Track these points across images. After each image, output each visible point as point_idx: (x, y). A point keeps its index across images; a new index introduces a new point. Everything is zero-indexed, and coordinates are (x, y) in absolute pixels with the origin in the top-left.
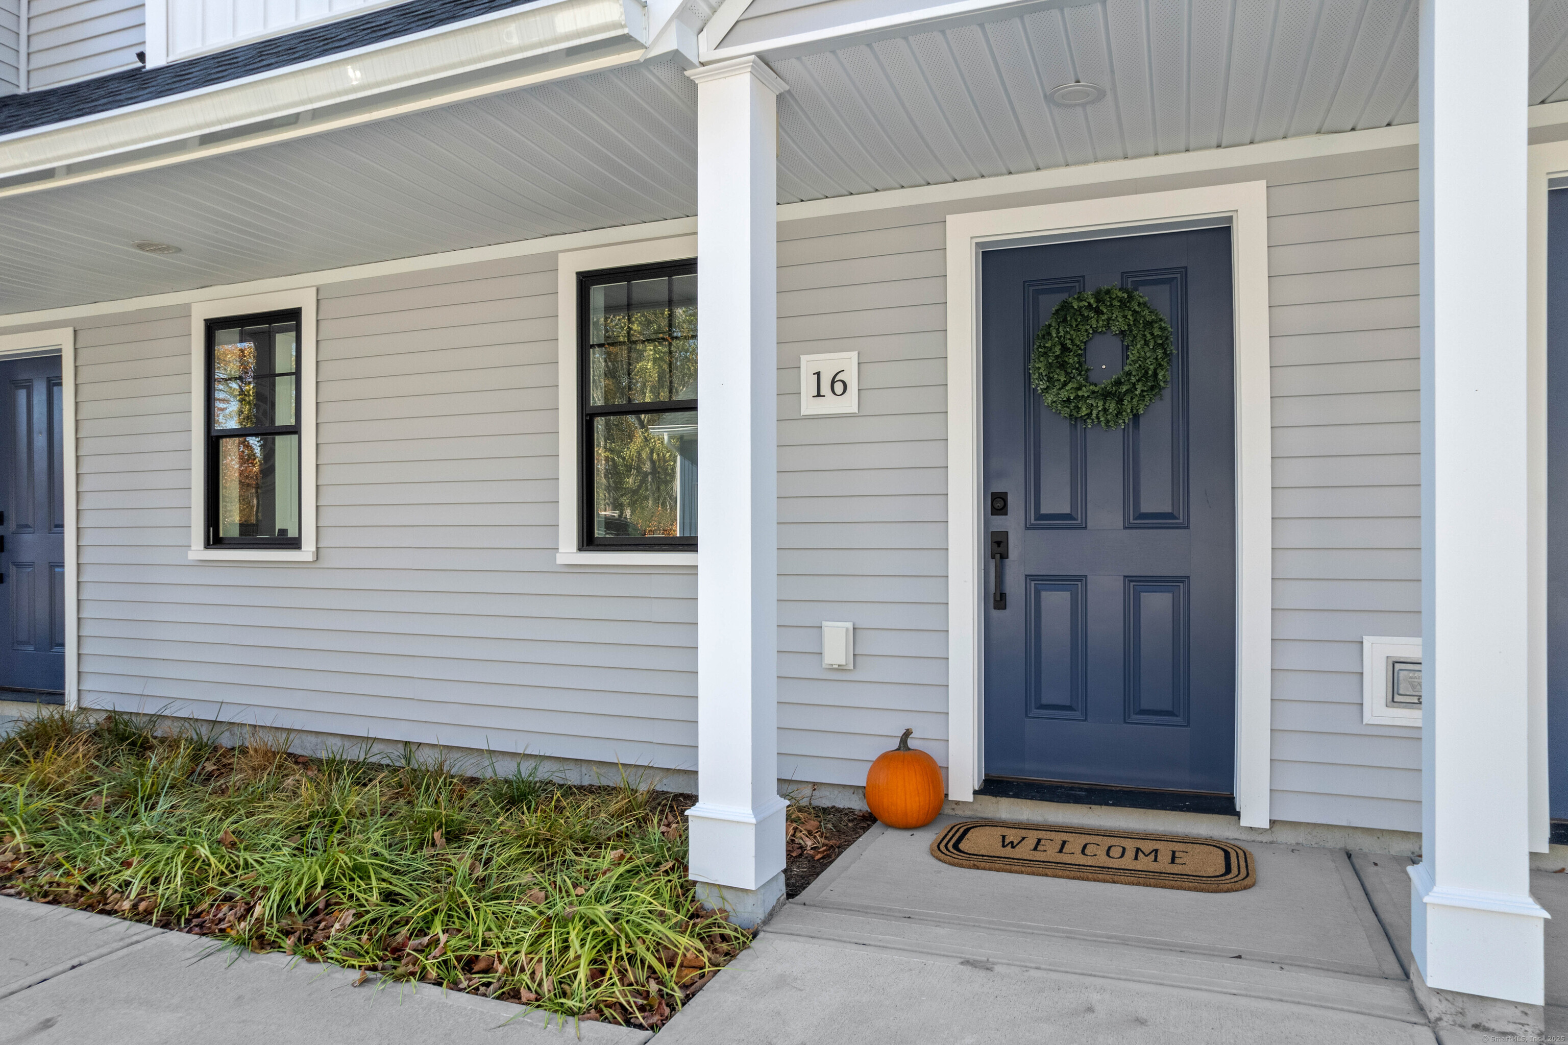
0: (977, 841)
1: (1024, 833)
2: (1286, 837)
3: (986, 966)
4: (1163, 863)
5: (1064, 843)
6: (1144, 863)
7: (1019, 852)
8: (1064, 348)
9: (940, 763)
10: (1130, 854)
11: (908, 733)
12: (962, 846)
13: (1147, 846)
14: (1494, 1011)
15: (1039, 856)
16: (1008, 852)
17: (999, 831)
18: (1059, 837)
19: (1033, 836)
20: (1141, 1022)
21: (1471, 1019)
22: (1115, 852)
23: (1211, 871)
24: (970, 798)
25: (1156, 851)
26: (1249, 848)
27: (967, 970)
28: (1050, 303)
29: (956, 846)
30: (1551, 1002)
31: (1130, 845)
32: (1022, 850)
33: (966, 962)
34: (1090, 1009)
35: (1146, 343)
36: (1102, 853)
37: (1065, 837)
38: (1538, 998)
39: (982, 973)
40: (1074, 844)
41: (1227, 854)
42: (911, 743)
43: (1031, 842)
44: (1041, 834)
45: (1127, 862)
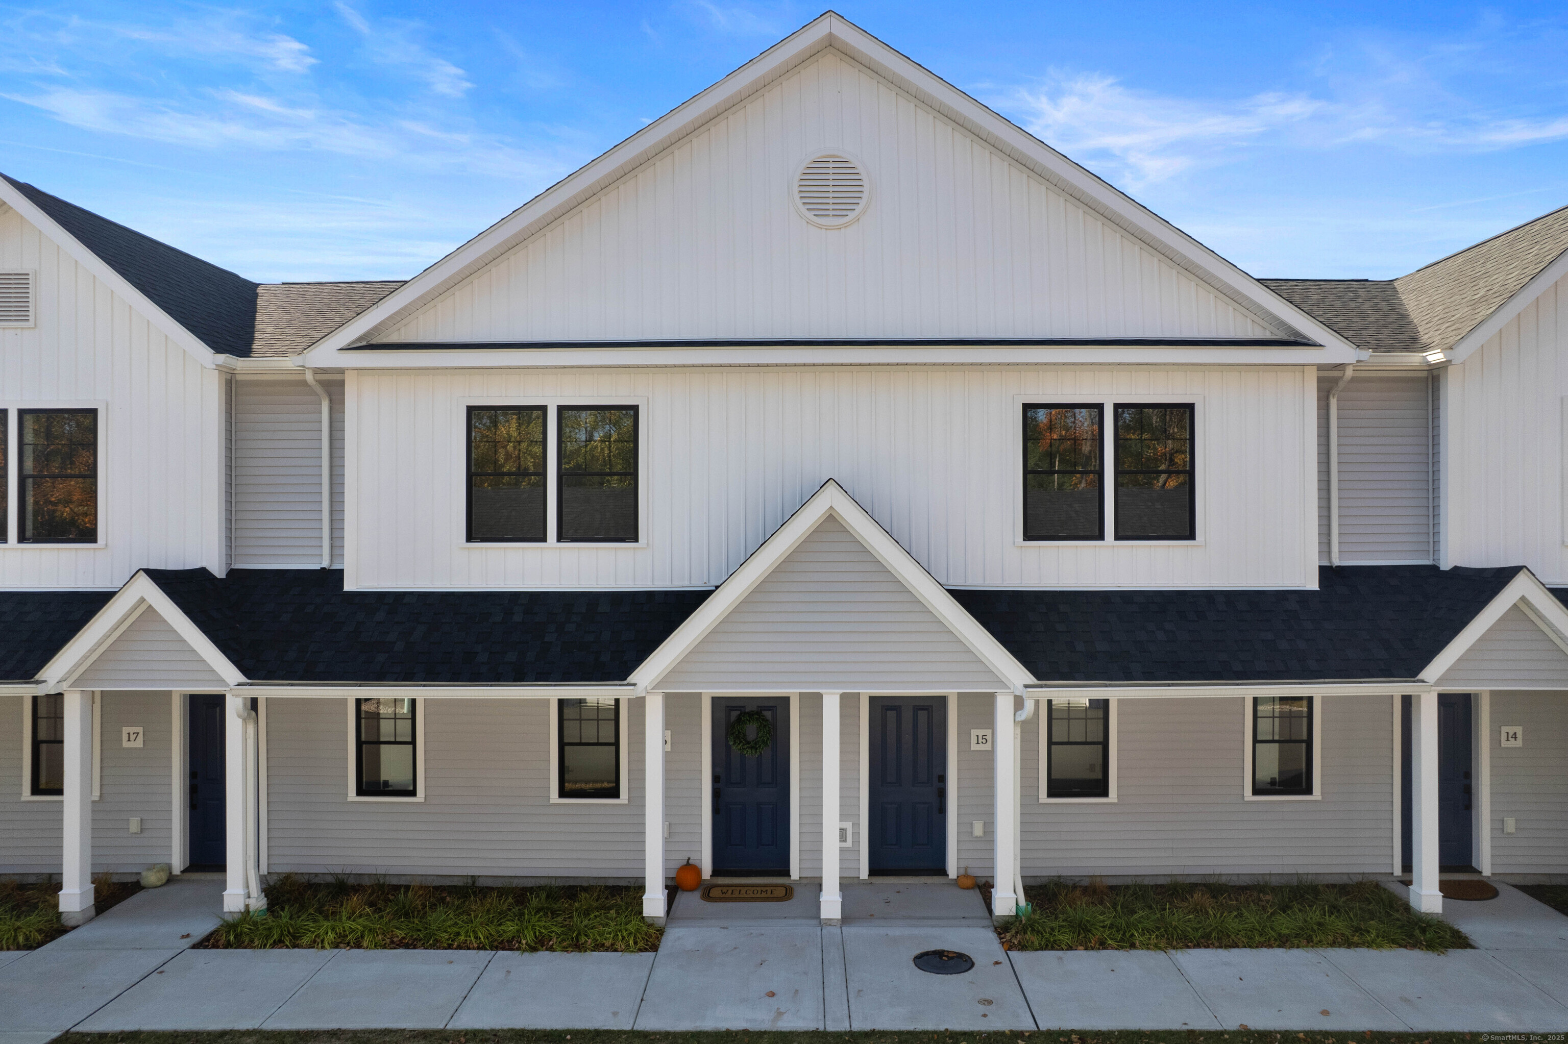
0: (715, 893)
1: (728, 888)
2: (804, 881)
3: (726, 928)
4: (769, 895)
5: (740, 891)
6: (764, 895)
7: (727, 896)
8: (739, 732)
9: (700, 867)
10: (759, 892)
11: (689, 859)
12: (711, 895)
13: (764, 889)
14: (832, 921)
15: (734, 896)
16: (724, 896)
17: (720, 889)
18: (739, 889)
19: (730, 889)
20: (763, 935)
21: (828, 924)
22: (755, 892)
23: (781, 896)
24: (709, 878)
25: (767, 890)
26: (791, 885)
27: (722, 929)
28: (735, 714)
29: (708, 895)
30: (842, 918)
31: (759, 889)
32: (729, 895)
33: (721, 928)
34: (752, 934)
35: (764, 732)
36: (751, 893)
37: (740, 888)
38: (840, 917)
39: (726, 930)
40: (743, 890)
41: (787, 889)
42: (690, 862)
43: (730, 892)
44: (733, 888)
45: (758, 895)
